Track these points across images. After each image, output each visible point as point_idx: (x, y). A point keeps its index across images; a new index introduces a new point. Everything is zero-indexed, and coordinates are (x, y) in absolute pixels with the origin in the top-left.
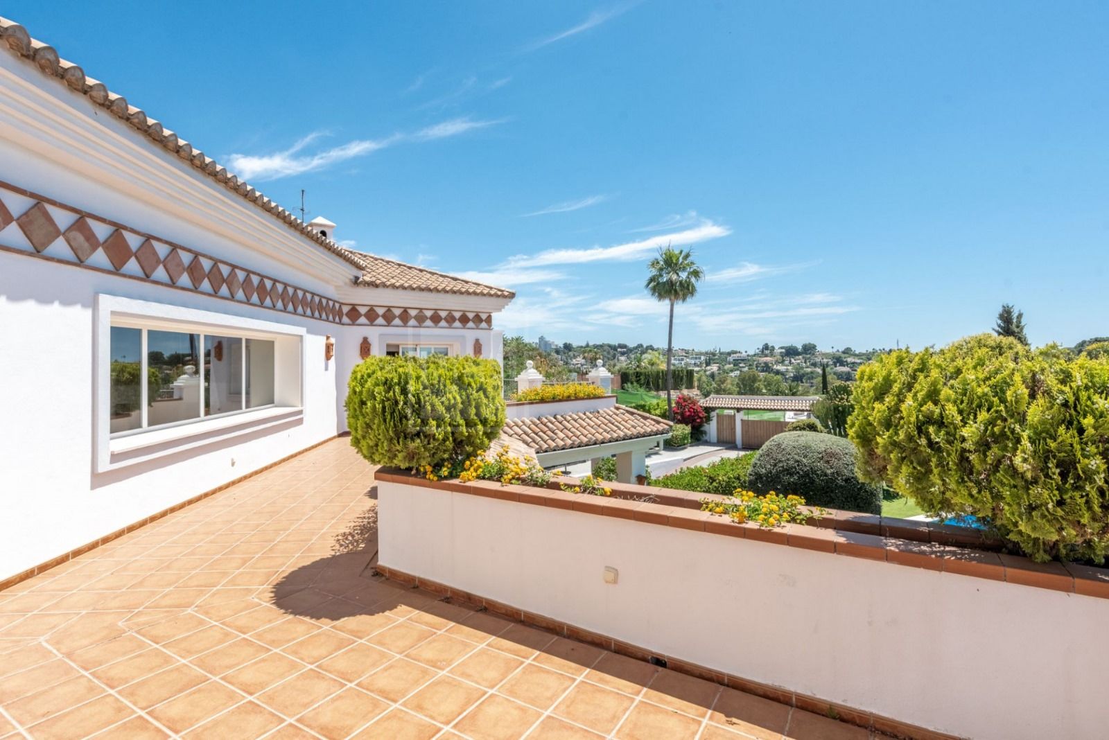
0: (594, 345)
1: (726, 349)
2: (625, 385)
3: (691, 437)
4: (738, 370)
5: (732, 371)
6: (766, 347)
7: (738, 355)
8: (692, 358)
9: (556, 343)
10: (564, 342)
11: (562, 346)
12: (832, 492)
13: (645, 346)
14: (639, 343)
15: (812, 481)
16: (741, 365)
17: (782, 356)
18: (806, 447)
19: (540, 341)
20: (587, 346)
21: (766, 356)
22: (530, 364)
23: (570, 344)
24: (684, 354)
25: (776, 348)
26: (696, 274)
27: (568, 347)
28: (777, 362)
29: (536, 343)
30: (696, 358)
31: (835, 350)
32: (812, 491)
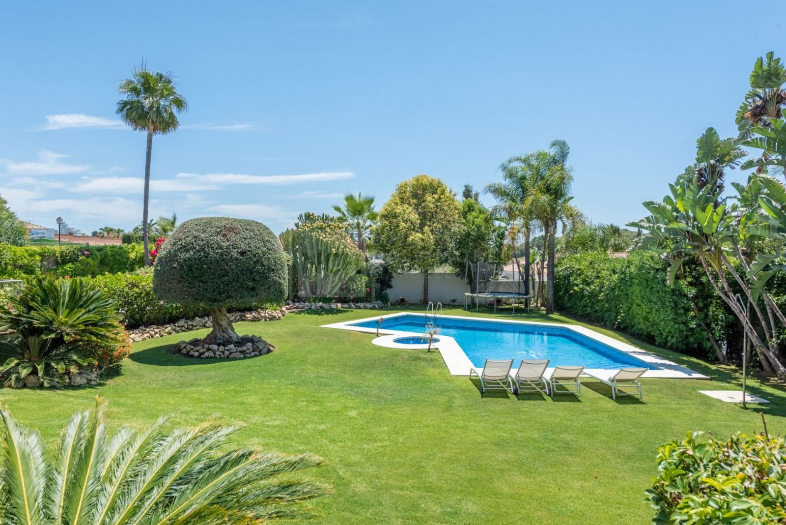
12: (226, 264)
15: (207, 255)
18: (208, 223)
32: (207, 264)
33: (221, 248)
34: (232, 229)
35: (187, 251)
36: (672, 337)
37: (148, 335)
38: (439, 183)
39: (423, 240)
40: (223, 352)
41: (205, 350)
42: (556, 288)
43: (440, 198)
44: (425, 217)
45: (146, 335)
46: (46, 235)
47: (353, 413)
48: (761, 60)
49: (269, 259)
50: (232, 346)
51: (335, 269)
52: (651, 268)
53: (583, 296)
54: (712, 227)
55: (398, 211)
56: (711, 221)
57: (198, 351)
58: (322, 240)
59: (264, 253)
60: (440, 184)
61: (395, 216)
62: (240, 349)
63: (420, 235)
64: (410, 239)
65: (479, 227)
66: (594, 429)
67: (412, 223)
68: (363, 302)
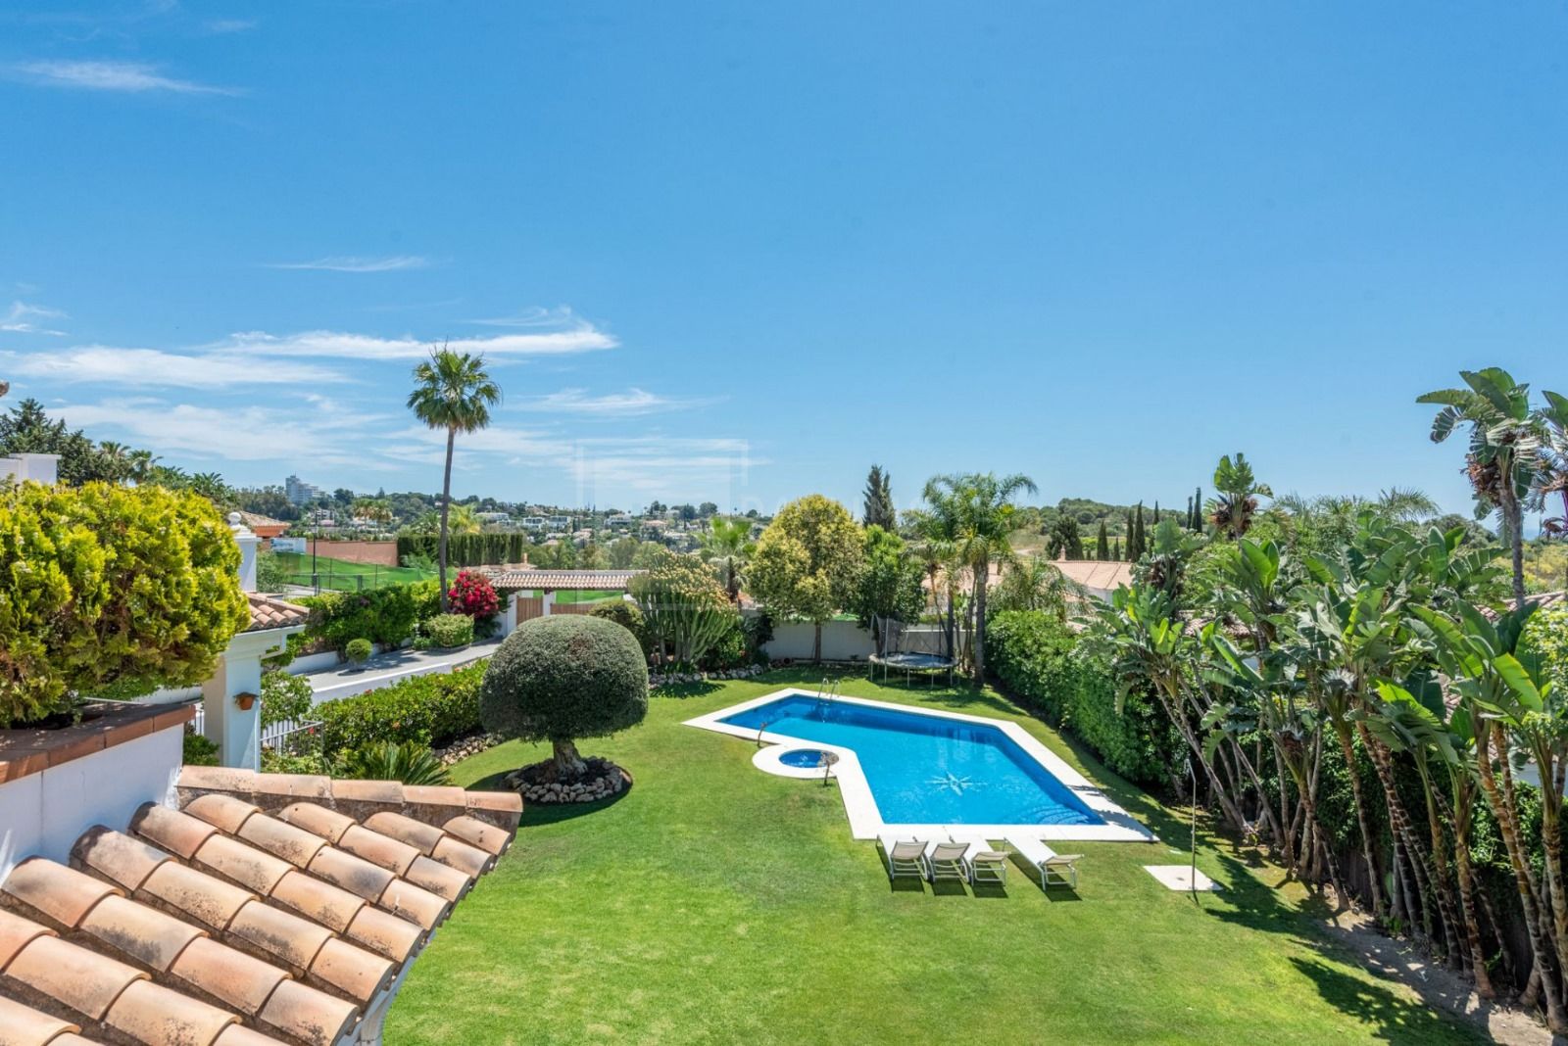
0: (393, 495)
1: (602, 508)
2: (406, 557)
3: (476, 632)
4: (617, 537)
5: (609, 538)
6: (656, 507)
7: (618, 516)
8: (554, 520)
9: (321, 488)
10: (336, 489)
11: (333, 495)
12: (576, 690)
13: (481, 500)
14: (473, 494)
15: (552, 680)
16: (622, 530)
17: (676, 519)
18: (553, 635)
19: (288, 485)
20: (381, 495)
21: (655, 518)
22: (236, 517)
23: (347, 492)
24: (542, 513)
25: (669, 508)
26: (489, 392)
27: (344, 497)
28: (669, 528)
29: (280, 488)
30: (560, 520)
31: (738, 513)
32: (551, 691)
33: (570, 669)
34: (583, 643)
35: (528, 673)
36: (1124, 763)
37: (465, 752)
38: (837, 507)
39: (816, 587)
40: (568, 794)
41: (545, 791)
42: (989, 650)
43: (838, 529)
44: (819, 556)
45: (462, 753)
46: (294, 547)
47: (741, 930)
48: (1226, 459)
49: (628, 675)
50: (579, 785)
51: (699, 632)
52: (1099, 673)
53: (1021, 671)
54: (1167, 647)
55: (784, 548)
56: (1167, 640)
57: (536, 793)
58: (684, 595)
59: (621, 669)
60: (838, 509)
61: (779, 554)
62: (589, 788)
63: (811, 580)
64: (799, 586)
65: (890, 568)
66: (1017, 953)
67: (801, 563)
68: (736, 668)
